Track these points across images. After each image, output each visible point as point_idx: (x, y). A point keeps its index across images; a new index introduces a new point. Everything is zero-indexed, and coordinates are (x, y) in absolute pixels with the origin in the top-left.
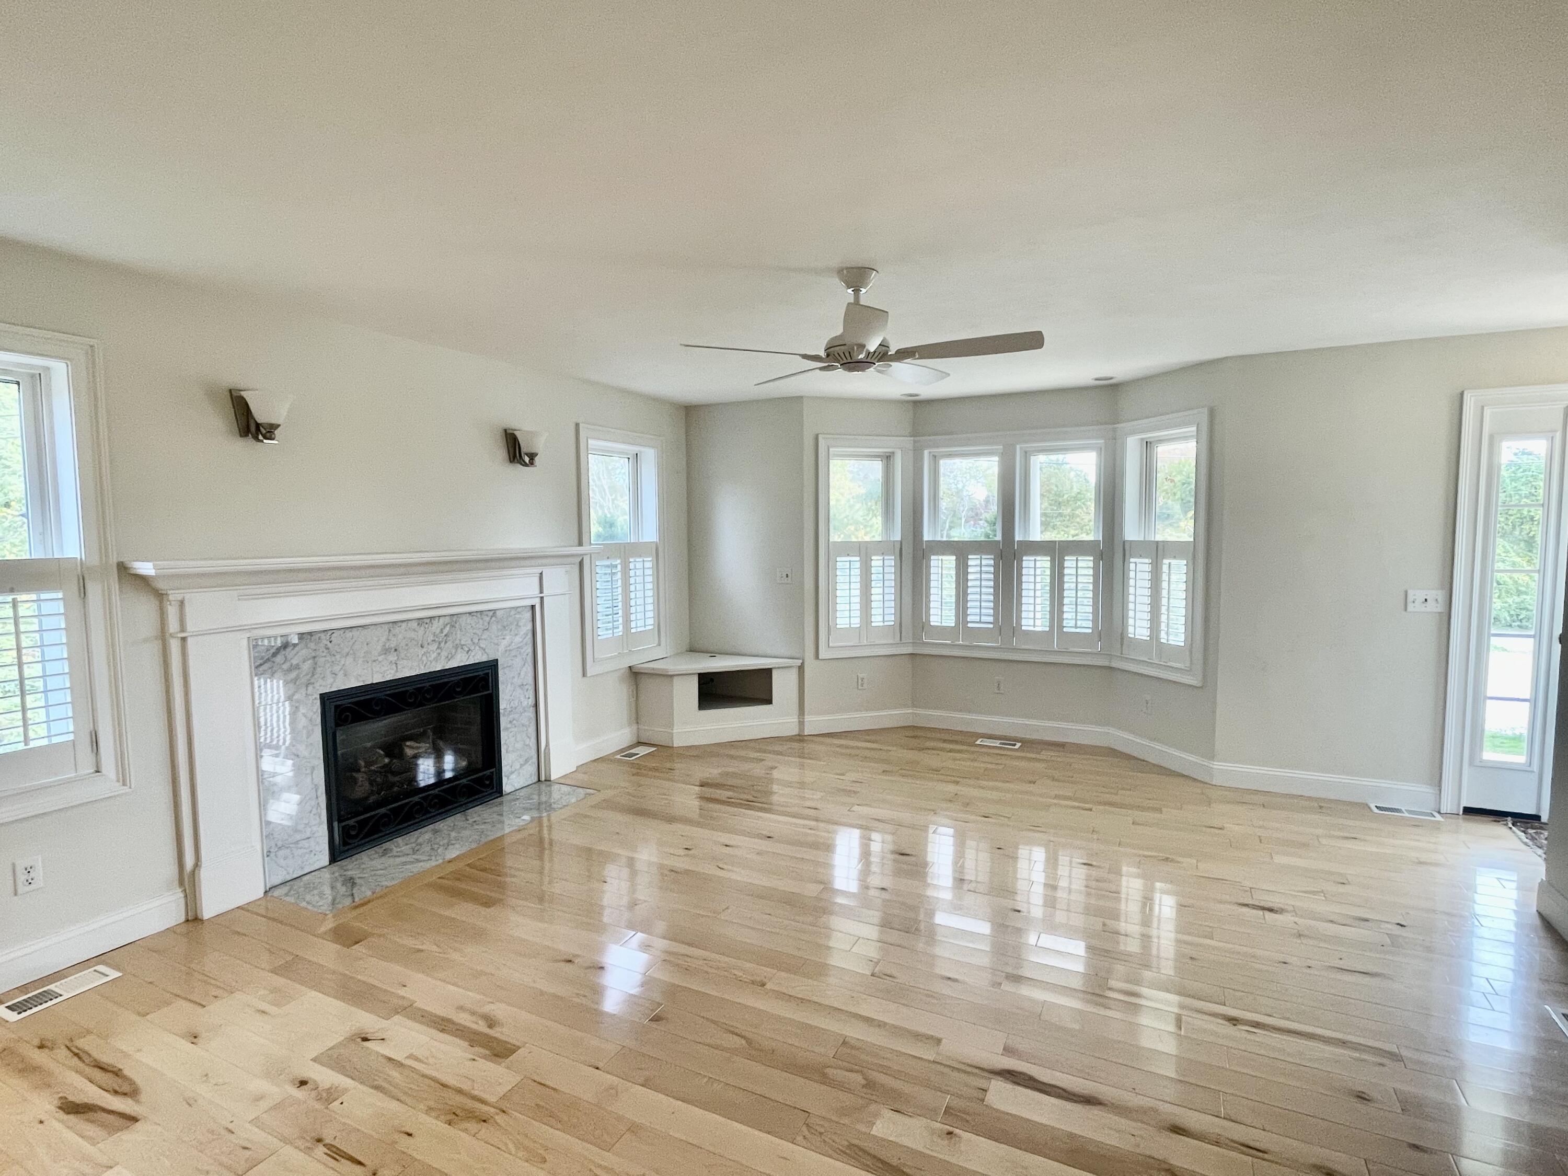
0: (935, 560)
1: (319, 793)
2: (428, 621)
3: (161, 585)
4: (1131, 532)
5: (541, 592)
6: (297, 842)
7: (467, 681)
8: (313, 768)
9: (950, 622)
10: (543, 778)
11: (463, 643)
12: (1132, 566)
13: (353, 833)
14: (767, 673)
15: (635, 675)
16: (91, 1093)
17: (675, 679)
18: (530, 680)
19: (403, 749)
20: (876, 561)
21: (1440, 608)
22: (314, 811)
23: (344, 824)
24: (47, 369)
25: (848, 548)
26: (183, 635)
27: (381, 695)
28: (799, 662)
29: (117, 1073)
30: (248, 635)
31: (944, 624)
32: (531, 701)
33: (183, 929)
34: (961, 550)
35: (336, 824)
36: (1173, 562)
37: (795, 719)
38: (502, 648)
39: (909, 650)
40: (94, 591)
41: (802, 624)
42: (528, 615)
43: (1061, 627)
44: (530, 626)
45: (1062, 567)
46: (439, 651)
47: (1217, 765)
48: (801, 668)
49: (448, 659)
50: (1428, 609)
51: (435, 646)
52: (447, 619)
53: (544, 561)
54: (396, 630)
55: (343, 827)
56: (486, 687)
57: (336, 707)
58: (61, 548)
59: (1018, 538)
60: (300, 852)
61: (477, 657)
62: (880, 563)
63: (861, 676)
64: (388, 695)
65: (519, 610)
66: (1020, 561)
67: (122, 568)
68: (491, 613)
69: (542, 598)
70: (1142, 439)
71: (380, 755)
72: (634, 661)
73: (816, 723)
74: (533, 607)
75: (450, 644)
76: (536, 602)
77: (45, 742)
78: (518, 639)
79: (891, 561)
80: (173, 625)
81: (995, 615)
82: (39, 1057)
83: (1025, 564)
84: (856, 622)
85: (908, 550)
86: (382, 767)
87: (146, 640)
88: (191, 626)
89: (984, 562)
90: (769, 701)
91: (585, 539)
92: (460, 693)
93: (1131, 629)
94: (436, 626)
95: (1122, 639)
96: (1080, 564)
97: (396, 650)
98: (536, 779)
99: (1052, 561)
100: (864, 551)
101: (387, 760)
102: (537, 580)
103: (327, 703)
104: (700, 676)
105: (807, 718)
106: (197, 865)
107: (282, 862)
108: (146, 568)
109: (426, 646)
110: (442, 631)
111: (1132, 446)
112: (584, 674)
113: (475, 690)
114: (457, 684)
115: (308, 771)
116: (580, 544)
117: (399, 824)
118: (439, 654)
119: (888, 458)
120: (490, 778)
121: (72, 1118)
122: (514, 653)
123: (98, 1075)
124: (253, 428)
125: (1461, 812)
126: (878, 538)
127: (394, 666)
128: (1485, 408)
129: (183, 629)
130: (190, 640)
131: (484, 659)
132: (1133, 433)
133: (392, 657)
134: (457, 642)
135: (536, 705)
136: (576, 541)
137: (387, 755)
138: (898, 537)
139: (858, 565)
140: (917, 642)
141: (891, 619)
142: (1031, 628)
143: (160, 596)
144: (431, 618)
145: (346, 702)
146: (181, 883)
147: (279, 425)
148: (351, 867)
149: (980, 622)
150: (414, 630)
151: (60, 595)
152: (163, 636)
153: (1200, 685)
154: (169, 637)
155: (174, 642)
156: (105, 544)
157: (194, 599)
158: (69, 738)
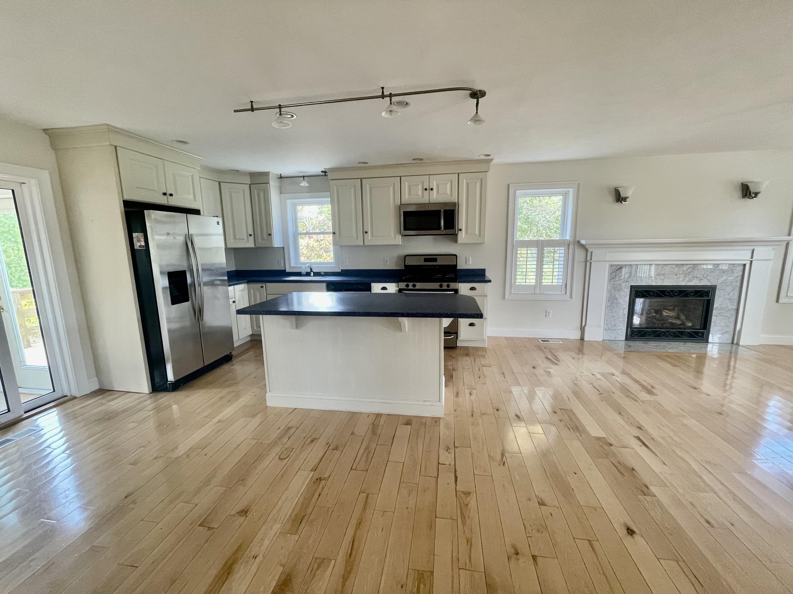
1: (625, 317)
2: (681, 265)
3: (587, 247)
5: (752, 258)
6: (615, 330)
7: (697, 292)
8: (624, 309)
10: (735, 342)
11: (698, 276)
13: (635, 333)
16: (550, 357)
18: (736, 297)
19: (662, 312)
22: (622, 322)
23: (632, 329)
24: (569, 191)
26: (591, 261)
27: (655, 290)
29: (556, 357)
30: (609, 263)
32: (735, 307)
33: (579, 340)
35: (629, 329)
38: (720, 281)
40: (571, 247)
42: (741, 268)
44: (741, 273)
46: (684, 278)
49: (688, 281)
51: (683, 275)
52: (691, 266)
53: (757, 243)
54: (666, 267)
55: (632, 331)
56: (708, 296)
57: (636, 291)
58: (565, 237)
60: (616, 333)
61: (705, 283)
64: (658, 291)
65: (734, 265)
67: (579, 242)
68: (717, 265)
69: (751, 262)
71: (652, 312)
74: (745, 265)
75: (690, 276)
76: (747, 262)
77: (556, 284)
78: (731, 278)
80: (589, 259)
82: (544, 350)
86: (652, 316)
87: (582, 262)
88: (593, 259)
92: (692, 296)
94: (685, 268)
97: (664, 275)
98: (730, 342)
101: (654, 314)
102: (750, 252)
103: (633, 288)
106: (585, 325)
107: (609, 334)
108: (583, 242)
109: (678, 275)
110: (687, 270)
112: (777, 301)
113: (701, 296)
114: (692, 292)
115: (623, 309)
116: (788, 235)
117: (654, 337)
118: (684, 279)
120: (703, 333)
121: (547, 359)
122: (727, 284)
123: (553, 356)
124: (621, 199)
127: (662, 281)
129: (591, 260)
130: (592, 263)
131: (709, 284)
133: (662, 277)
134: (695, 275)
135: (737, 310)
137: (655, 313)
143: (587, 250)
144: (683, 264)
145: (640, 290)
146: (581, 329)
147: (628, 197)
148: (631, 343)
150: (674, 268)
151: (564, 248)
152: (586, 261)
154: (587, 262)
155: (588, 264)
156: (575, 236)
157: (594, 251)
158: (561, 284)
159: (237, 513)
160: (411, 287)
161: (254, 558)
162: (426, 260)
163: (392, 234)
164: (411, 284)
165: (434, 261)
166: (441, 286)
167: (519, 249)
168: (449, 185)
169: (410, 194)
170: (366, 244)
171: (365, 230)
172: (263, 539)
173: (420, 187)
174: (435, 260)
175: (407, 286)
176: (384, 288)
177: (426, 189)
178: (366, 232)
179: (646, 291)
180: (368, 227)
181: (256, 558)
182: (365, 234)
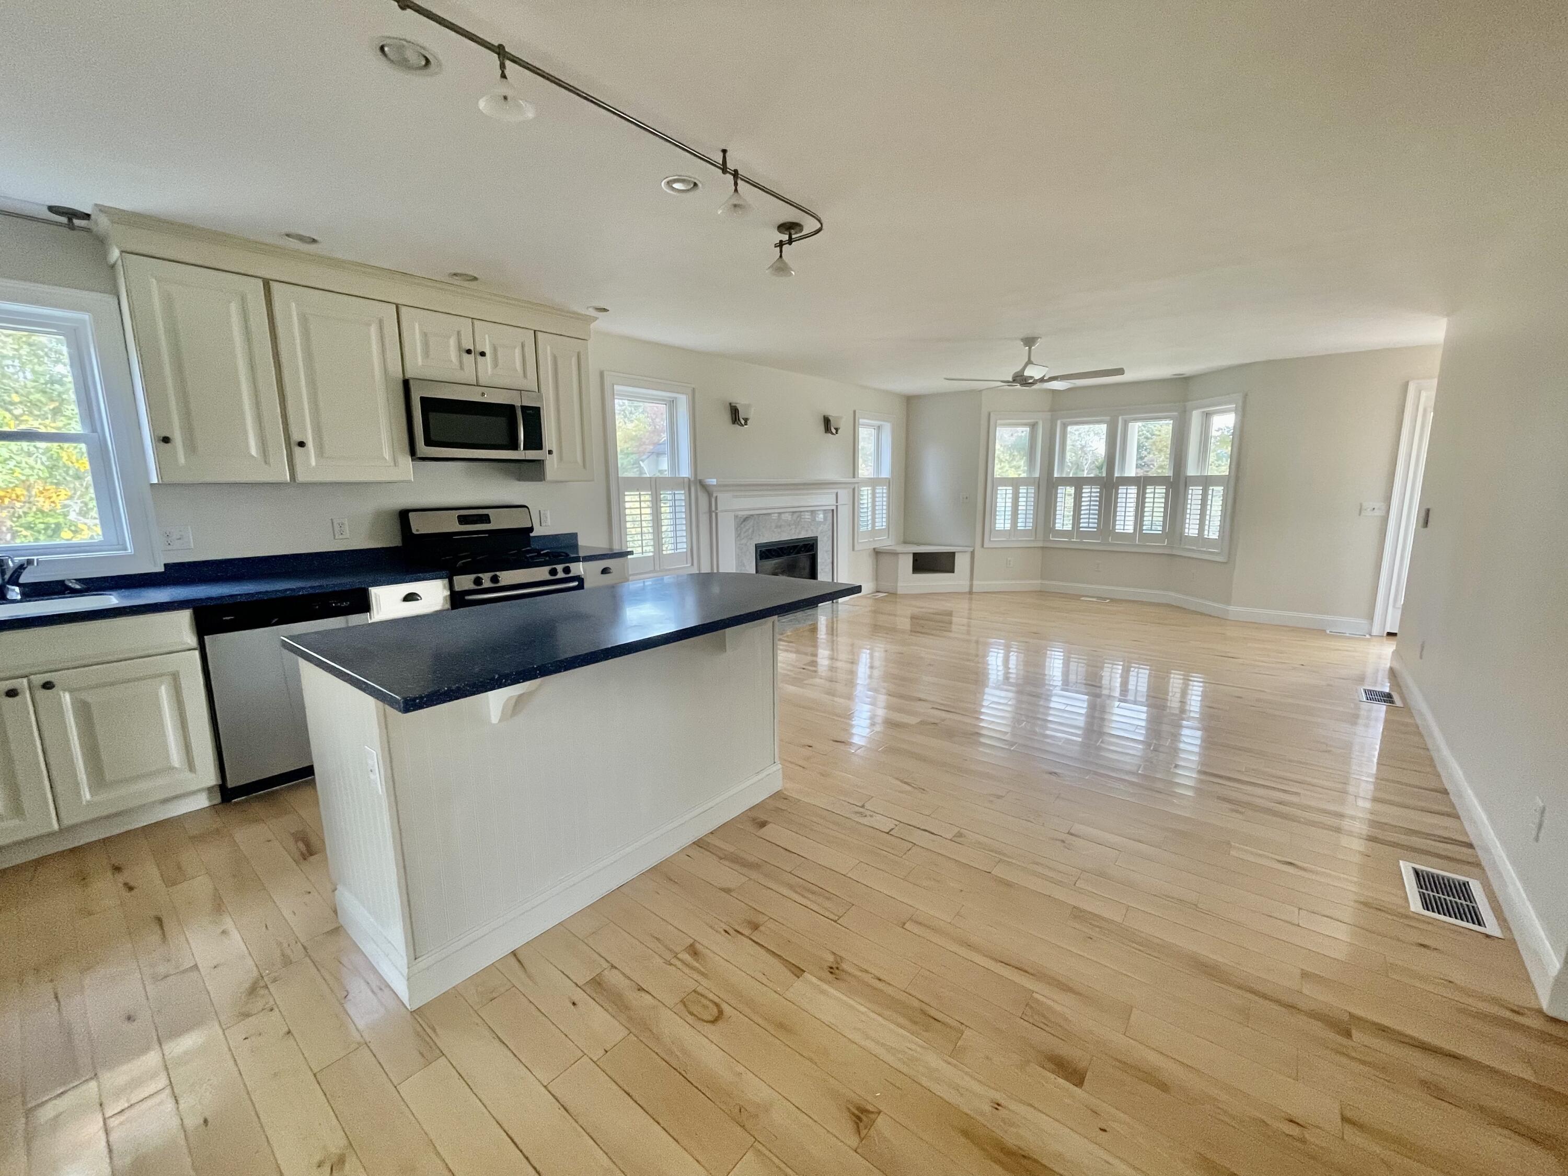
0: (1061, 490)
3: (711, 489)
4: (1192, 470)
5: (837, 503)
7: (805, 546)
9: (1068, 527)
11: (804, 526)
12: (1190, 492)
14: (952, 555)
15: (877, 553)
17: (900, 556)
20: (1023, 490)
21: (1382, 513)
24: (676, 398)
25: (1005, 481)
26: (716, 511)
27: (775, 548)
28: (971, 549)
30: (734, 514)
31: (1064, 529)
34: (1078, 483)
36: (1215, 488)
37: (968, 583)
38: (819, 530)
39: (1040, 544)
40: (693, 491)
41: (975, 528)
42: (831, 515)
43: (1141, 530)
44: (831, 521)
45: (1144, 493)
46: (795, 529)
47: (1231, 608)
48: (973, 553)
49: (798, 534)
50: (1376, 514)
51: (793, 526)
52: (799, 513)
53: (838, 486)
54: (781, 517)
56: (812, 550)
57: (760, 551)
58: (679, 474)
59: (1116, 475)
61: (809, 534)
62: (1025, 491)
63: (1009, 559)
64: (778, 548)
65: (828, 511)
66: (1117, 489)
67: (701, 481)
68: (815, 512)
69: (837, 506)
70: (1203, 412)
72: (877, 545)
73: (979, 585)
74: (833, 510)
75: (799, 526)
76: (834, 508)
78: (826, 527)
79: (1032, 490)
80: (713, 509)
81: (1098, 523)
83: (1120, 491)
84: (1008, 526)
85: (1043, 485)
87: (706, 512)
88: (719, 509)
89: (1093, 490)
90: (953, 571)
91: (856, 476)
92: (802, 552)
93: (1187, 530)
94: (794, 516)
95: (1181, 537)
96: (1156, 491)
97: (781, 528)
99: (1138, 490)
100: (1015, 483)
102: (834, 496)
103: (757, 549)
104: (915, 555)
105: (975, 582)
109: (790, 526)
110: (796, 519)
111: (1196, 417)
112: (853, 549)
113: (808, 551)
114: (802, 547)
116: (854, 477)
118: (796, 531)
119: (1033, 426)
122: (824, 534)
124: (738, 420)
125: (1385, 635)
126: (1024, 475)
127: (780, 536)
128: (1422, 392)
129: (716, 508)
130: (719, 514)
131: (812, 535)
132: (1197, 408)
134: (802, 525)
136: (852, 475)
138: (1037, 475)
139: (1011, 492)
140: (1046, 539)
141: (1030, 525)
142: (1122, 531)
143: (710, 493)
144: (793, 512)
145: (763, 549)
147: (749, 419)
149: (1088, 527)
150: (787, 518)
151: (684, 490)
152: (710, 510)
153: (1225, 561)
154: (712, 512)
155: (714, 515)
156: (696, 474)
157: (720, 496)
158: (685, 550)
159: (858, 1131)
160: (487, 584)
161: (999, 1108)
162: (463, 520)
163: (387, 455)
164: (486, 578)
165: (482, 522)
166: (553, 572)
167: (626, 493)
168: (518, 351)
169: (426, 353)
170: (301, 478)
171: (296, 437)
172: (957, 1088)
173: (452, 342)
174: (485, 519)
175: (478, 581)
176: (410, 597)
177: (469, 352)
178: (301, 444)
179: (769, 551)
180: (304, 429)
181: (998, 1105)
182: (298, 450)
